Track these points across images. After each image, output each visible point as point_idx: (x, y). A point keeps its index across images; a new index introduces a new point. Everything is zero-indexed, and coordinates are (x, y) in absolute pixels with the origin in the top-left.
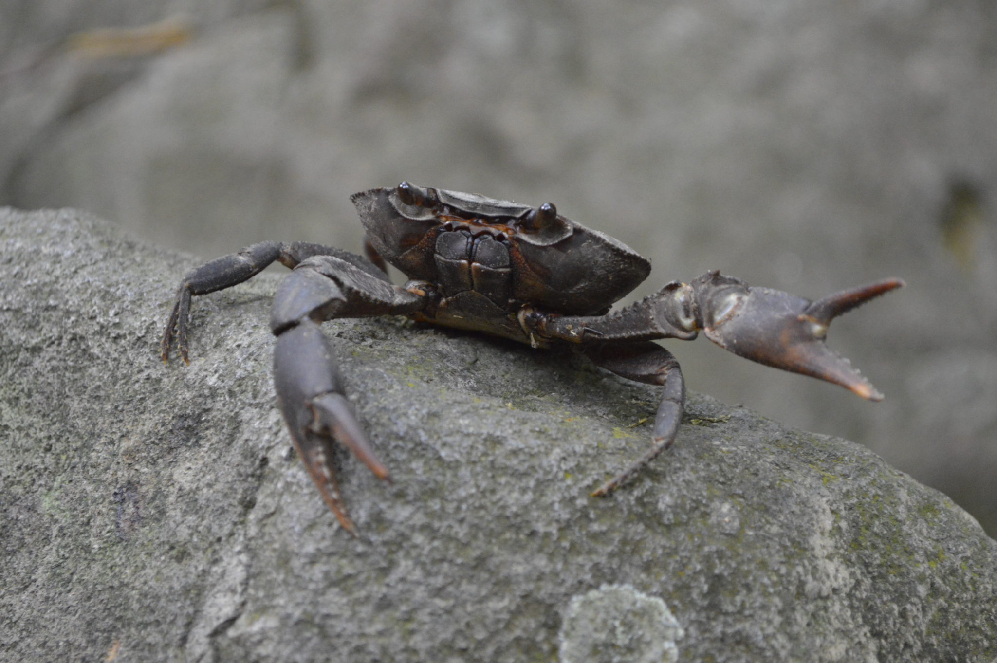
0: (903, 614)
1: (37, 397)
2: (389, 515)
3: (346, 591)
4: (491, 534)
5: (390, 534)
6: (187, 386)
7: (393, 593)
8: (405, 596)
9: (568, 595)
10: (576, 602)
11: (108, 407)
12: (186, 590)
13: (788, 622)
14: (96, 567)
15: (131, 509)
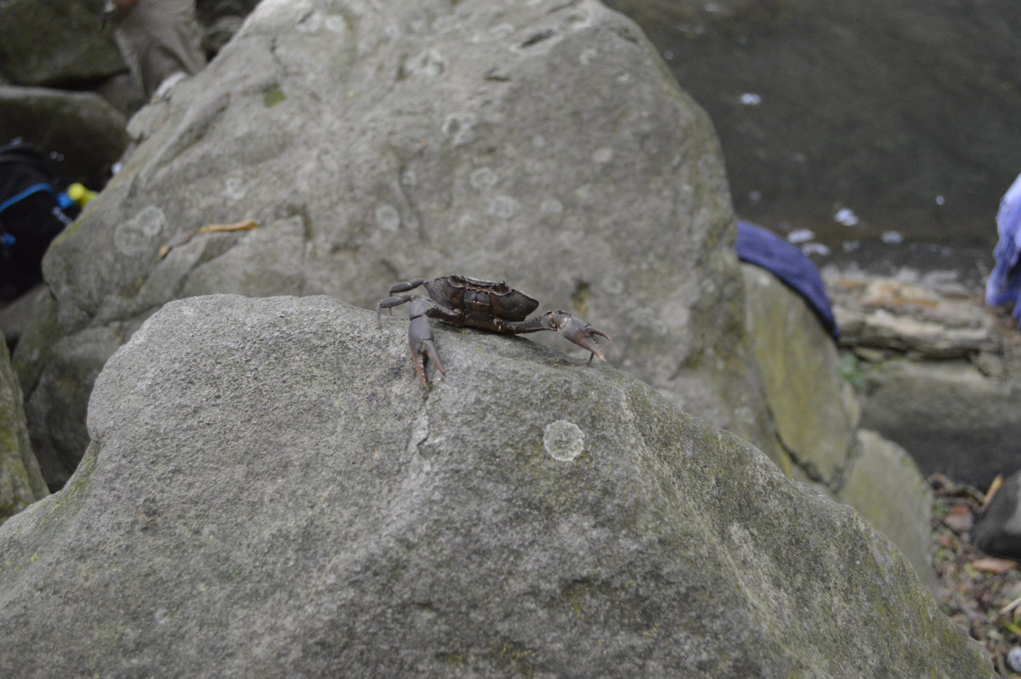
0: (651, 428)
1: (327, 365)
2: (482, 399)
3: (469, 426)
4: (518, 405)
5: (483, 406)
6: (392, 357)
7: (486, 426)
8: (490, 427)
9: (546, 424)
10: (548, 426)
11: (359, 367)
12: (404, 430)
13: (617, 431)
14: (363, 425)
15: (375, 403)
